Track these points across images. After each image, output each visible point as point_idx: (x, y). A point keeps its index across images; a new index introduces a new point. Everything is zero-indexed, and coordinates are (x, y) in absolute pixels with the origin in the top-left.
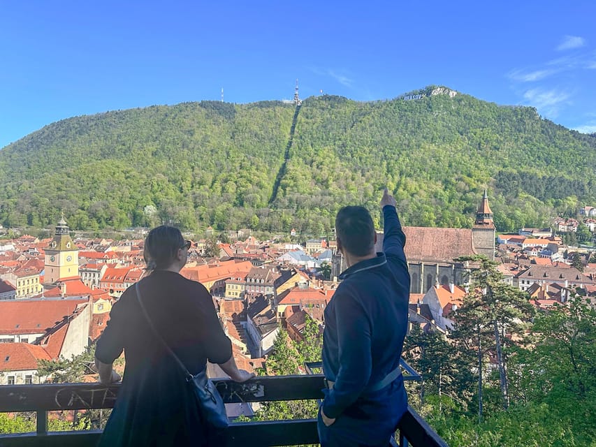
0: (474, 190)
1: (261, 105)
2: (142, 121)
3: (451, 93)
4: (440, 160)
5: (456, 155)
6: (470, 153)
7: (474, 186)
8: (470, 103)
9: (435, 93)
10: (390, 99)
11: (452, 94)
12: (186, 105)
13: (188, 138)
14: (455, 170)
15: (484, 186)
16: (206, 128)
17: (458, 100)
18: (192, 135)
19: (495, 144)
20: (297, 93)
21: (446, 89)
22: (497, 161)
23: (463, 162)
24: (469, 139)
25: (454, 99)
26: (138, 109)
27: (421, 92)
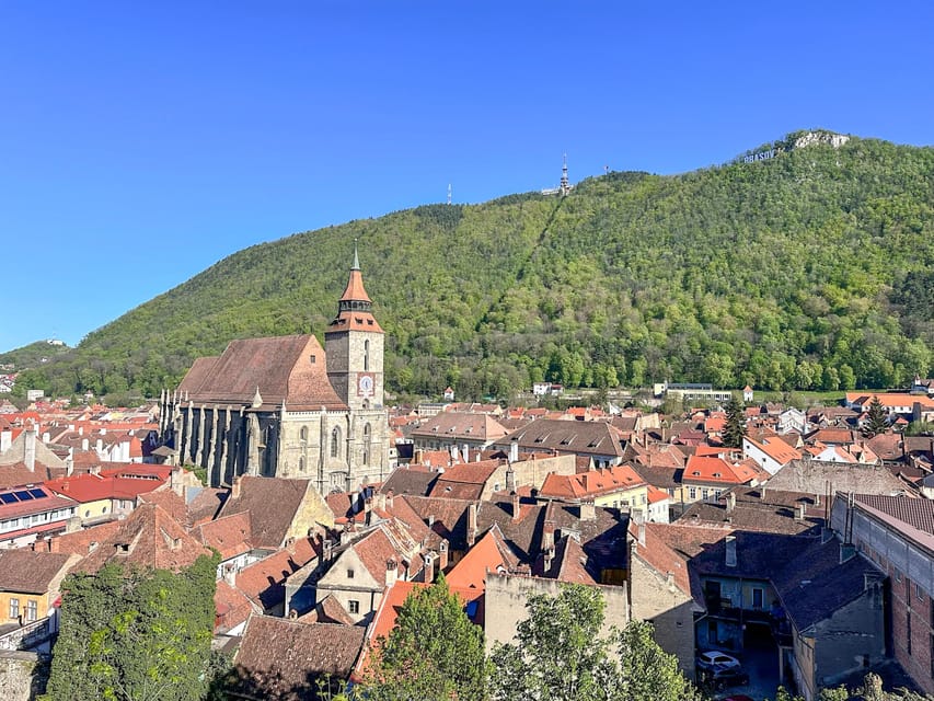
0: (841, 312)
1: (502, 202)
2: (329, 244)
3: (836, 142)
4: (788, 261)
5: (825, 249)
6: (855, 242)
7: (843, 302)
8: (873, 153)
9: (801, 144)
10: (718, 165)
11: (839, 141)
12: (395, 216)
13: (380, 261)
14: (814, 278)
15: (863, 303)
16: (410, 243)
17: (849, 151)
18: (386, 257)
19: (913, 221)
20: (565, 175)
21: (825, 133)
22: (914, 254)
23: (836, 262)
24: (860, 217)
25: (841, 149)
26: (332, 227)
27: (777, 146)
